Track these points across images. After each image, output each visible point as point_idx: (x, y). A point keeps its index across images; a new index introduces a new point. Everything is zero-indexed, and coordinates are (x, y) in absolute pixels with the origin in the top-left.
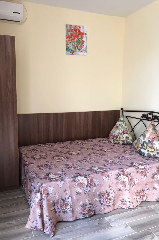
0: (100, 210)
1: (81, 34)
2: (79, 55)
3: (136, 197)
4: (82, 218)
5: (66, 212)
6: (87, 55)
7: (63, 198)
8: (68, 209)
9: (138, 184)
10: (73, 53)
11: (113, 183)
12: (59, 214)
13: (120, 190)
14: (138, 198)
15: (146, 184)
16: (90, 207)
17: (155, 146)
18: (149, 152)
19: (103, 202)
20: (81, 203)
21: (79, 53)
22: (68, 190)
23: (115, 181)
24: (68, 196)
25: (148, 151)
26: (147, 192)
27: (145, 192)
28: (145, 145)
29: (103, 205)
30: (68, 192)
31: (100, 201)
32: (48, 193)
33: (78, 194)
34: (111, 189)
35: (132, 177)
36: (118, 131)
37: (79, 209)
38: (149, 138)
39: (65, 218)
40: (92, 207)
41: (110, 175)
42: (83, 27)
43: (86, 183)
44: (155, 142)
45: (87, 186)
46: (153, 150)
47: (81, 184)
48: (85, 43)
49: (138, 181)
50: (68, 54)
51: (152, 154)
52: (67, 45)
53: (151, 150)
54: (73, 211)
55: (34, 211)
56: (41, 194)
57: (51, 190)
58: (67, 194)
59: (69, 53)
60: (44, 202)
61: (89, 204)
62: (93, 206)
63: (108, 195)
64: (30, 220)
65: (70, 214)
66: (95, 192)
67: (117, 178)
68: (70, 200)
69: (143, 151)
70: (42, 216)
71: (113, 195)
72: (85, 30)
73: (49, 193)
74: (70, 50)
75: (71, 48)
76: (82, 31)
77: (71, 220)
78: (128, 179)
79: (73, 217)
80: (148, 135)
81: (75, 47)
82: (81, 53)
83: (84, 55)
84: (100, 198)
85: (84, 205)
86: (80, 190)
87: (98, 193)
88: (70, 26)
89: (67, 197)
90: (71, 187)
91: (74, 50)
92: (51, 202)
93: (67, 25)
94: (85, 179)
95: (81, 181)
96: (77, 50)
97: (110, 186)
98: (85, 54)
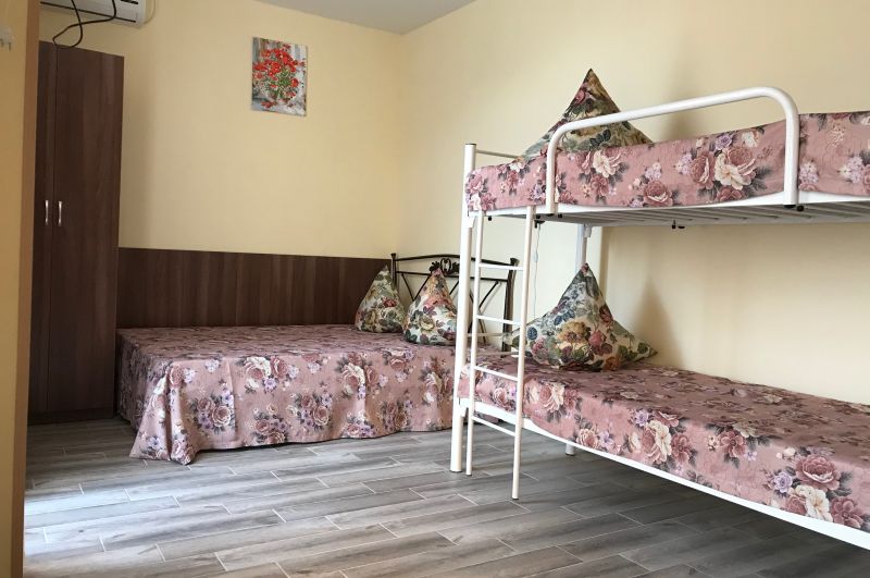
0: (297, 435)
1: (293, 64)
2: (285, 113)
3: (382, 417)
4: (257, 444)
5: (222, 429)
6: (305, 115)
7: (217, 395)
8: (227, 421)
9: (388, 388)
10: (269, 107)
11: (329, 379)
12: (207, 431)
13: (346, 396)
14: (387, 418)
15: (407, 391)
16: (276, 424)
17: (435, 318)
18: (424, 333)
19: (306, 416)
20: (256, 412)
21: (286, 108)
22: (229, 380)
23: (335, 375)
24: (228, 392)
25: (422, 329)
26: (408, 410)
27: (404, 409)
28: (418, 318)
29: (305, 424)
30: (229, 385)
31: (299, 414)
32: (183, 381)
33: (250, 390)
34: (325, 391)
35: (374, 371)
36: (373, 300)
37: (250, 425)
38: (426, 303)
39: (218, 441)
40: (280, 424)
41: (325, 361)
42: (296, 47)
43: (268, 371)
44: (436, 310)
45: (272, 376)
46: (431, 326)
47: (257, 373)
48: (300, 86)
49: (386, 381)
50: (256, 109)
51: (429, 336)
52: (254, 86)
53: (426, 328)
54: (236, 427)
55: (151, 416)
56: (168, 381)
57: (190, 376)
58: (225, 389)
59: (259, 105)
60: (175, 398)
61: (274, 417)
62: (283, 423)
63: (317, 401)
64: (141, 434)
65: (229, 432)
66: (289, 392)
67: (340, 370)
68: (231, 402)
69: (413, 331)
70: (167, 423)
71: (329, 404)
72: (303, 55)
73: (186, 381)
74: (260, 99)
75: (266, 94)
76: (293, 57)
77: (232, 445)
78: (365, 374)
79: (236, 439)
80: (425, 297)
81: (276, 93)
82: (290, 110)
83: (297, 114)
84: (300, 406)
85: (262, 418)
86: (254, 385)
87: (294, 395)
88: (265, 41)
89: (224, 395)
90: (235, 376)
91: (272, 100)
92: (190, 401)
93: (255, 40)
94: (268, 363)
95: (258, 366)
96: (281, 102)
97: (322, 384)
98: (301, 112)
